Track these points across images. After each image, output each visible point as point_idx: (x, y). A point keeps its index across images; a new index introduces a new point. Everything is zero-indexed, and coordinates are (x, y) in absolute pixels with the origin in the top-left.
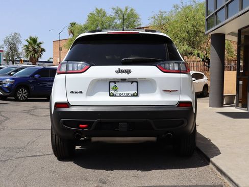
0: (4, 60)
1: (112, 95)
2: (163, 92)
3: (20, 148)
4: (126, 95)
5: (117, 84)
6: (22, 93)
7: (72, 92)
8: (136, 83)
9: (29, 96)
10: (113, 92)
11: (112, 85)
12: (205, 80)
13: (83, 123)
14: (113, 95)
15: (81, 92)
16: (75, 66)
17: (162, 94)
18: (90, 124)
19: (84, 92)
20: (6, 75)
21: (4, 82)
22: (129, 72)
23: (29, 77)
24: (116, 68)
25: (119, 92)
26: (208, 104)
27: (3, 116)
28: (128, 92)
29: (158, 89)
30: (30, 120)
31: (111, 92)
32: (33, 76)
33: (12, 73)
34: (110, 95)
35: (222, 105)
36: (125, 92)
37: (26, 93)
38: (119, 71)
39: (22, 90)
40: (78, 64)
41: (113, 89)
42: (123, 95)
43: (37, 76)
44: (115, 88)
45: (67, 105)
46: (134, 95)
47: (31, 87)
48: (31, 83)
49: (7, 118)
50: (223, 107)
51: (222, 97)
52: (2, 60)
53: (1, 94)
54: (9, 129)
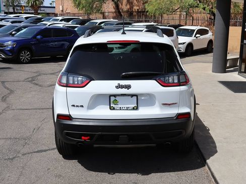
0: (4, 6)
1: (112, 108)
2: (162, 106)
3: (26, 139)
4: (126, 108)
5: (117, 98)
6: (25, 55)
7: (74, 106)
8: (136, 97)
10: (114, 106)
11: (113, 99)
12: (210, 36)
13: (85, 135)
14: (114, 109)
15: (82, 106)
16: (76, 79)
17: (161, 108)
18: (91, 137)
19: (85, 105)
21: (6, 44)
22: (128, 87)
23: (31, 39)
24: (116, 82)
25: (120, 106)
27: (8, 89)
28: (128, 106)
29: (157, 103)
30: (34, 93)
31: (111, 105)
32: (35, 37)
33: (13, 33)
34: (110, 109)
36: (125, 106)
37: (28, 55)
38: (119, 87)
39: (25, 52)
40: (78, 77)
41: (113, 102)
42: (124, 108)
43: (39, 37)
44: (116, 102)
45: (69, 117)
46: (134, 109)
48: (33, 44)
49: (12, 92)
50: (225, 72)
51: (226, 60)
52: (2, 6)
53: (3, 56)
54: (14, 107)
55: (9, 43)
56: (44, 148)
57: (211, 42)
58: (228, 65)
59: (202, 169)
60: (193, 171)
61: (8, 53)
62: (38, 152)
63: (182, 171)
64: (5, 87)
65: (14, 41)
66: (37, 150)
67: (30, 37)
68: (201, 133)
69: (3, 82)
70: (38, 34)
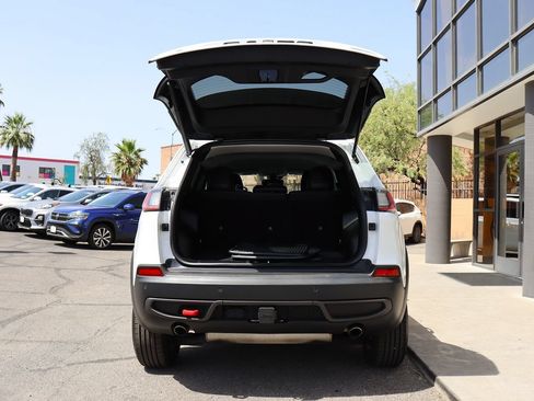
0: (80, 177)
3: (79, 344)
6: (102, 235)
9: (113, 240)
12: (415, 215)
13: (189, 307)
20: (77, 204)
21: (71, 215)
23: (115, 208)
26: (424, 256)
27: (64, 278)
30: (108, 285)
32: (121, 206)
33: (86, 201)
35: (448, 260)
37: (108, 235)
39: (102, 231)
43: (128, 206)
47: (118, 225)
48: (117, 218)
49: (69, 282)
50: (449, 263)
51: (449, 245)
52: (77, 178)
53: (66, 236)
54: (69, 302)
55: (78, 213)
56: (111, 356)
57: (418, 225)
58: (452, 255)
59: (429, 390)
60: (409, 394)
61: (73, 229)
62: (99, 361)
63: (387, 394)
64: (60, 276)
65: (86, 211)
66: (96, 359)
67: (113, 206)
68: (419, 337)
69: (58, 270)
70: (126, 202)
